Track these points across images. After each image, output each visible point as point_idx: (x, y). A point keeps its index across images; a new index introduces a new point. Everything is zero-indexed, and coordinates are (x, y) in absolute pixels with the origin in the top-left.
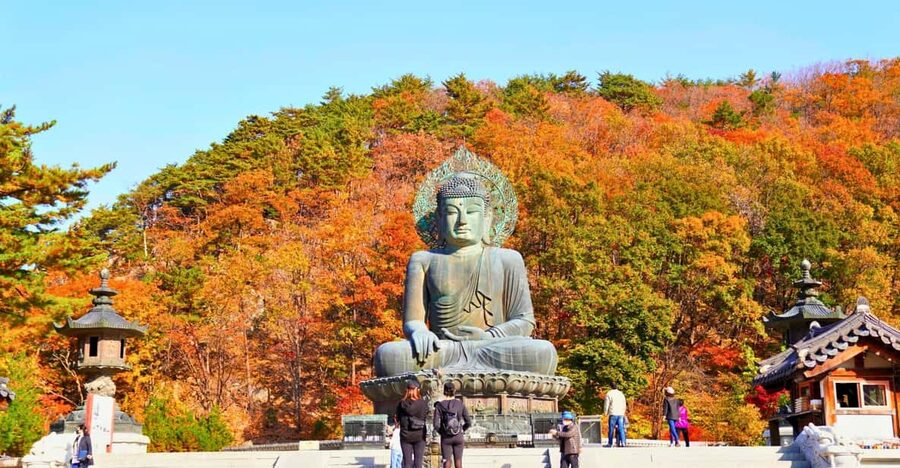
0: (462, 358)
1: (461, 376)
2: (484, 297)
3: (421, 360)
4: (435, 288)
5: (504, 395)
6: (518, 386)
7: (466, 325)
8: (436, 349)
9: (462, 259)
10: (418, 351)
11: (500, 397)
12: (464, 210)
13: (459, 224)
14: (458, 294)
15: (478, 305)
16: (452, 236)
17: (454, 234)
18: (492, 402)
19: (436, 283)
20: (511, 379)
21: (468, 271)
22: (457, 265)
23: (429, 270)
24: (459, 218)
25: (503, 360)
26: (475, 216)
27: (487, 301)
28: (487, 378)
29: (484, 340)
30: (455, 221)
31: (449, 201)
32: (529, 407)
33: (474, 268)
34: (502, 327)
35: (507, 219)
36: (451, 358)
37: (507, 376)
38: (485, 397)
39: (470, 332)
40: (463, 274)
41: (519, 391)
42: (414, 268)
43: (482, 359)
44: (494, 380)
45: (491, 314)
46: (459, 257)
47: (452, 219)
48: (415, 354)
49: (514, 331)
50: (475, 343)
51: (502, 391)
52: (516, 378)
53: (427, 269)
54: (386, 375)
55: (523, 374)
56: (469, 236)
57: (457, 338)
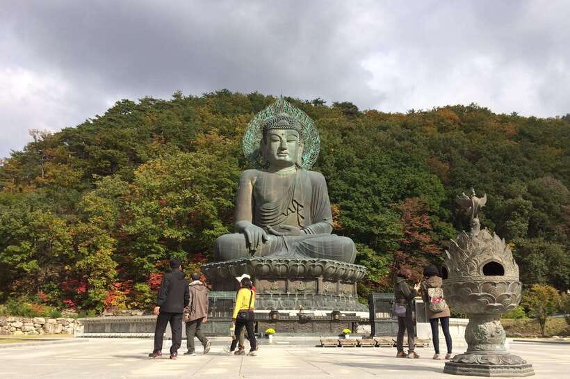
0: (284, 249)
1: (287, 262)
2: (298, 204)
3: (253, 249)
4: (260, 197)
5: (321, 279)
6: (332, 271)
7: (285, 224)
8: (264, 241)
9: (282, 176)
10: (251, 242)
11: (317, 280)
12: (284, 139)
13: (281, 149)
14: (279, 201)
15: (294, 210)
16: (275, 159)
17: (277, 157)
18: (311, 284)
19: (261, 193)
20: (328, 265)
21: (286, 185)
22: (278, 180)
23: (256, 183)
24: (281, 144)
25: (316, 252)
26: (293, 144)
27: (300, 208)
28: (308, 264)
29: (299, 236)
30: (278, 147)
31: (273, 131)
32: (337, 289)
33: (291, 183)
34: (312, 227)
35: (312, 151)
36: (275, 248)
37: (325, 263)
38: (305, 280)
39: (289, 230)
40: (282, 187)
41: (331, 276)
42: (245, 182)
43: (299, 250)
44: (314, 266)
45: (303, 218)
46: (280, 175)
47: (276, 145)
48: (248, 245)
49: (321, 230)
50: (294, 238)
51: (319, 276)
52: (331, 265)
53: (254, 182)
54: (223, 260)
55: (336, 262)
56: (288, 158)
57: (279, 233)
